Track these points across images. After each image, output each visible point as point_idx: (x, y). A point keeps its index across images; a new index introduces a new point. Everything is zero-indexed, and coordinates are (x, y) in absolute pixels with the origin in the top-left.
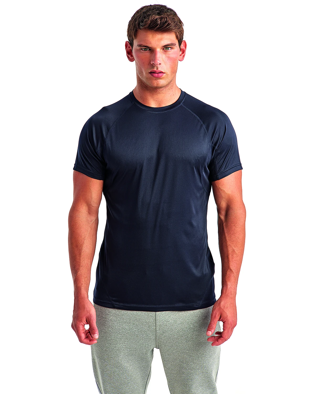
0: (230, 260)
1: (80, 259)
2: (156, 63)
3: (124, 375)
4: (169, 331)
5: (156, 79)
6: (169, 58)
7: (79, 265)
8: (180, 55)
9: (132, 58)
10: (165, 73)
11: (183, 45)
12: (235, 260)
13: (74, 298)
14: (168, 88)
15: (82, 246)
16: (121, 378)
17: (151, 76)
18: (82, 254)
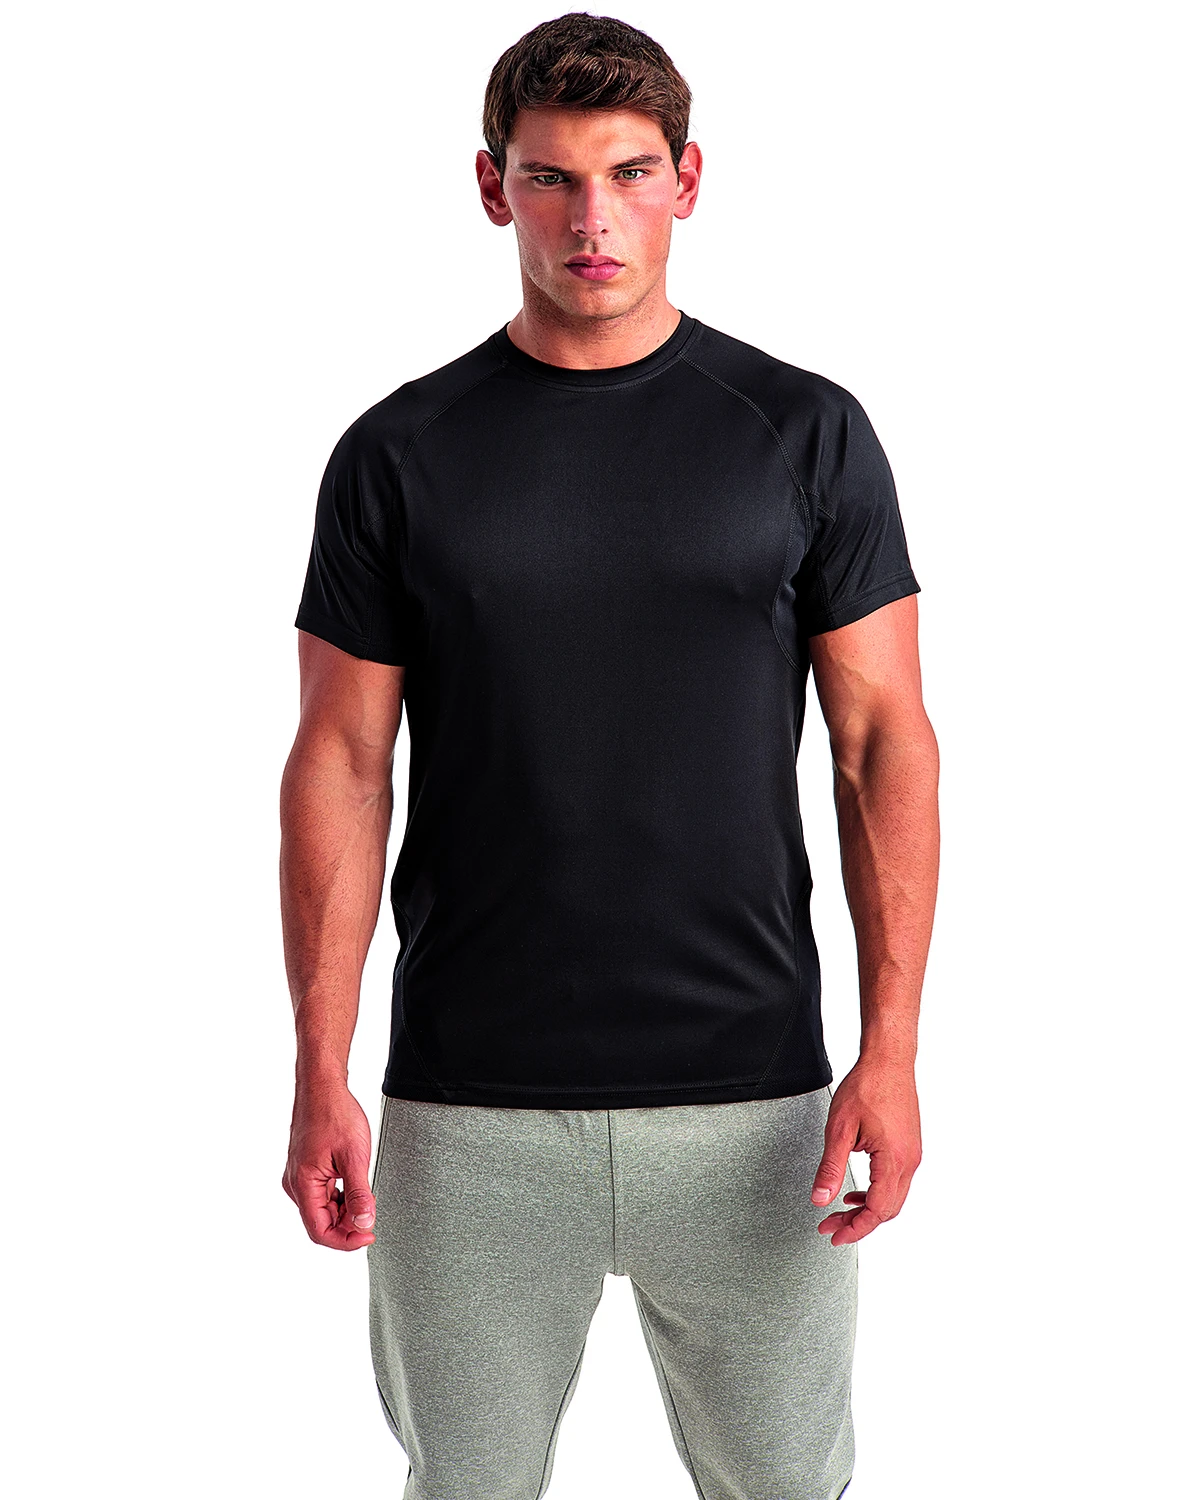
0: (889, 927)
1: (317, 940)
2: (590, 229)
3: (482, 1366)
4: (664, 1204)
5: (590, 289)
6: (637, 208)
7: (315, 961)
8: (678, 195)
9: (502, 211)
10: (623, 265)
11: (687, 159)
12: (906, 928)
13: (295, 1081)
14: (635, 318)
15: (324, 891)
16: (470, 1377)
17: (575, 277)
18: (327, 921)
